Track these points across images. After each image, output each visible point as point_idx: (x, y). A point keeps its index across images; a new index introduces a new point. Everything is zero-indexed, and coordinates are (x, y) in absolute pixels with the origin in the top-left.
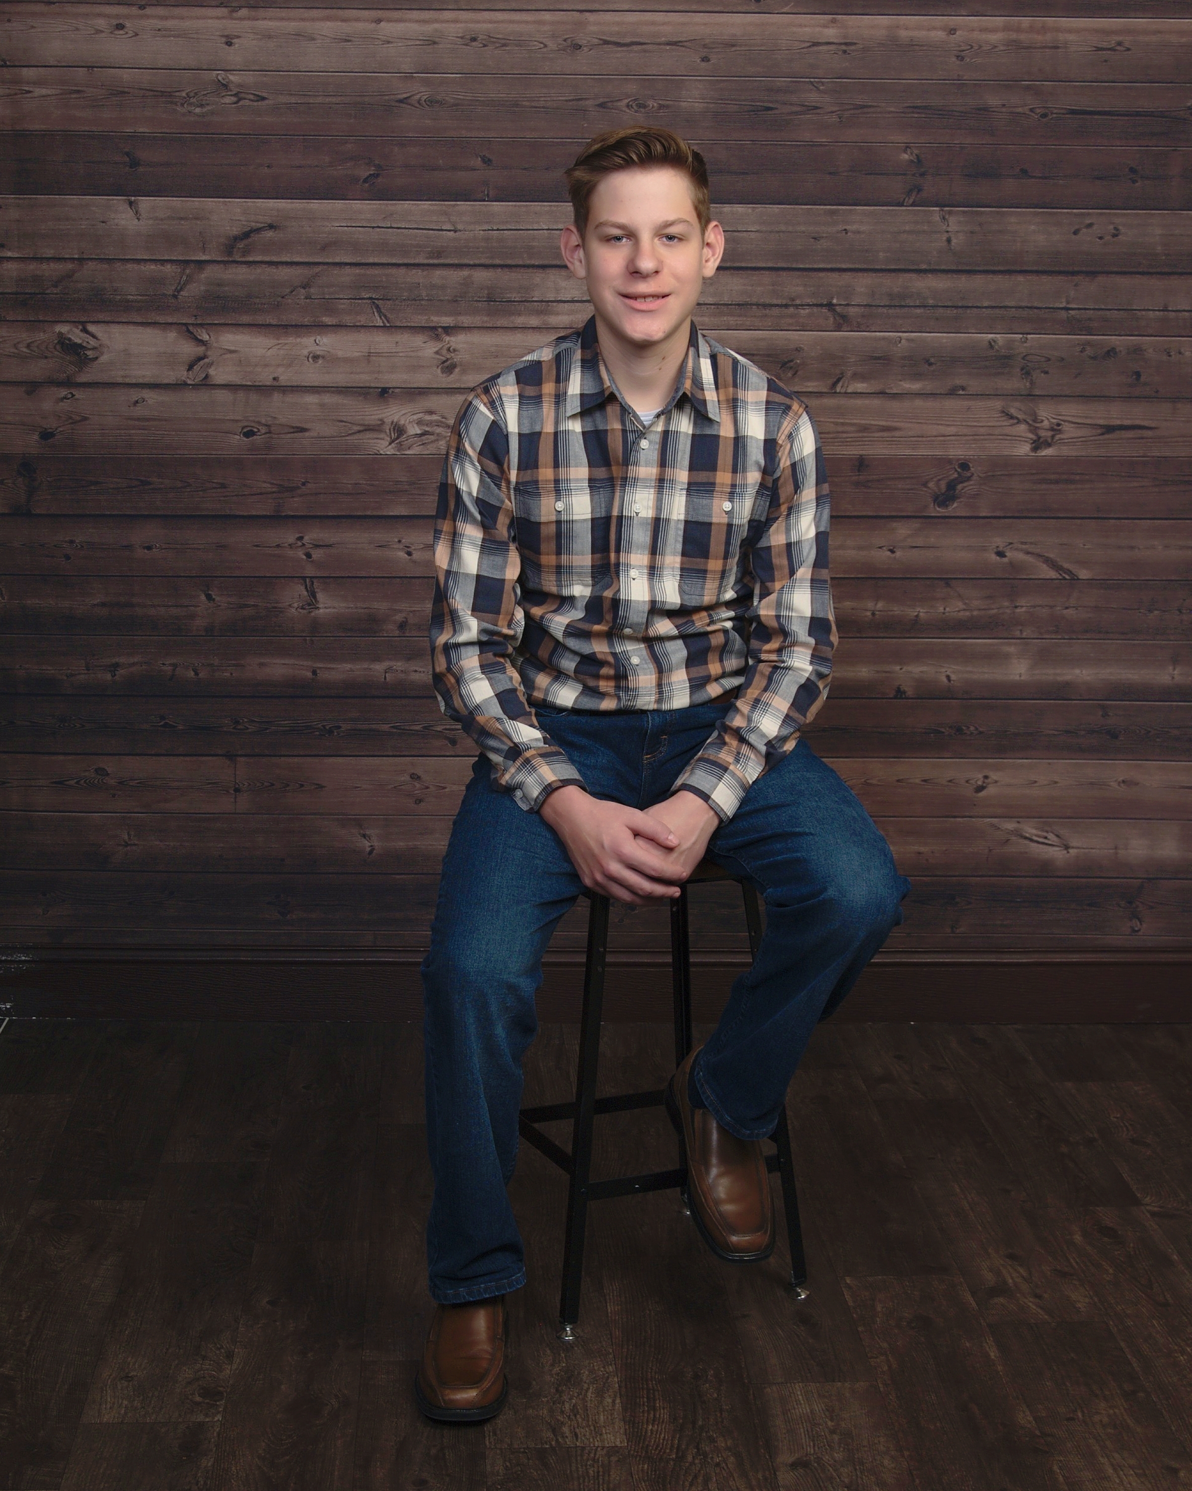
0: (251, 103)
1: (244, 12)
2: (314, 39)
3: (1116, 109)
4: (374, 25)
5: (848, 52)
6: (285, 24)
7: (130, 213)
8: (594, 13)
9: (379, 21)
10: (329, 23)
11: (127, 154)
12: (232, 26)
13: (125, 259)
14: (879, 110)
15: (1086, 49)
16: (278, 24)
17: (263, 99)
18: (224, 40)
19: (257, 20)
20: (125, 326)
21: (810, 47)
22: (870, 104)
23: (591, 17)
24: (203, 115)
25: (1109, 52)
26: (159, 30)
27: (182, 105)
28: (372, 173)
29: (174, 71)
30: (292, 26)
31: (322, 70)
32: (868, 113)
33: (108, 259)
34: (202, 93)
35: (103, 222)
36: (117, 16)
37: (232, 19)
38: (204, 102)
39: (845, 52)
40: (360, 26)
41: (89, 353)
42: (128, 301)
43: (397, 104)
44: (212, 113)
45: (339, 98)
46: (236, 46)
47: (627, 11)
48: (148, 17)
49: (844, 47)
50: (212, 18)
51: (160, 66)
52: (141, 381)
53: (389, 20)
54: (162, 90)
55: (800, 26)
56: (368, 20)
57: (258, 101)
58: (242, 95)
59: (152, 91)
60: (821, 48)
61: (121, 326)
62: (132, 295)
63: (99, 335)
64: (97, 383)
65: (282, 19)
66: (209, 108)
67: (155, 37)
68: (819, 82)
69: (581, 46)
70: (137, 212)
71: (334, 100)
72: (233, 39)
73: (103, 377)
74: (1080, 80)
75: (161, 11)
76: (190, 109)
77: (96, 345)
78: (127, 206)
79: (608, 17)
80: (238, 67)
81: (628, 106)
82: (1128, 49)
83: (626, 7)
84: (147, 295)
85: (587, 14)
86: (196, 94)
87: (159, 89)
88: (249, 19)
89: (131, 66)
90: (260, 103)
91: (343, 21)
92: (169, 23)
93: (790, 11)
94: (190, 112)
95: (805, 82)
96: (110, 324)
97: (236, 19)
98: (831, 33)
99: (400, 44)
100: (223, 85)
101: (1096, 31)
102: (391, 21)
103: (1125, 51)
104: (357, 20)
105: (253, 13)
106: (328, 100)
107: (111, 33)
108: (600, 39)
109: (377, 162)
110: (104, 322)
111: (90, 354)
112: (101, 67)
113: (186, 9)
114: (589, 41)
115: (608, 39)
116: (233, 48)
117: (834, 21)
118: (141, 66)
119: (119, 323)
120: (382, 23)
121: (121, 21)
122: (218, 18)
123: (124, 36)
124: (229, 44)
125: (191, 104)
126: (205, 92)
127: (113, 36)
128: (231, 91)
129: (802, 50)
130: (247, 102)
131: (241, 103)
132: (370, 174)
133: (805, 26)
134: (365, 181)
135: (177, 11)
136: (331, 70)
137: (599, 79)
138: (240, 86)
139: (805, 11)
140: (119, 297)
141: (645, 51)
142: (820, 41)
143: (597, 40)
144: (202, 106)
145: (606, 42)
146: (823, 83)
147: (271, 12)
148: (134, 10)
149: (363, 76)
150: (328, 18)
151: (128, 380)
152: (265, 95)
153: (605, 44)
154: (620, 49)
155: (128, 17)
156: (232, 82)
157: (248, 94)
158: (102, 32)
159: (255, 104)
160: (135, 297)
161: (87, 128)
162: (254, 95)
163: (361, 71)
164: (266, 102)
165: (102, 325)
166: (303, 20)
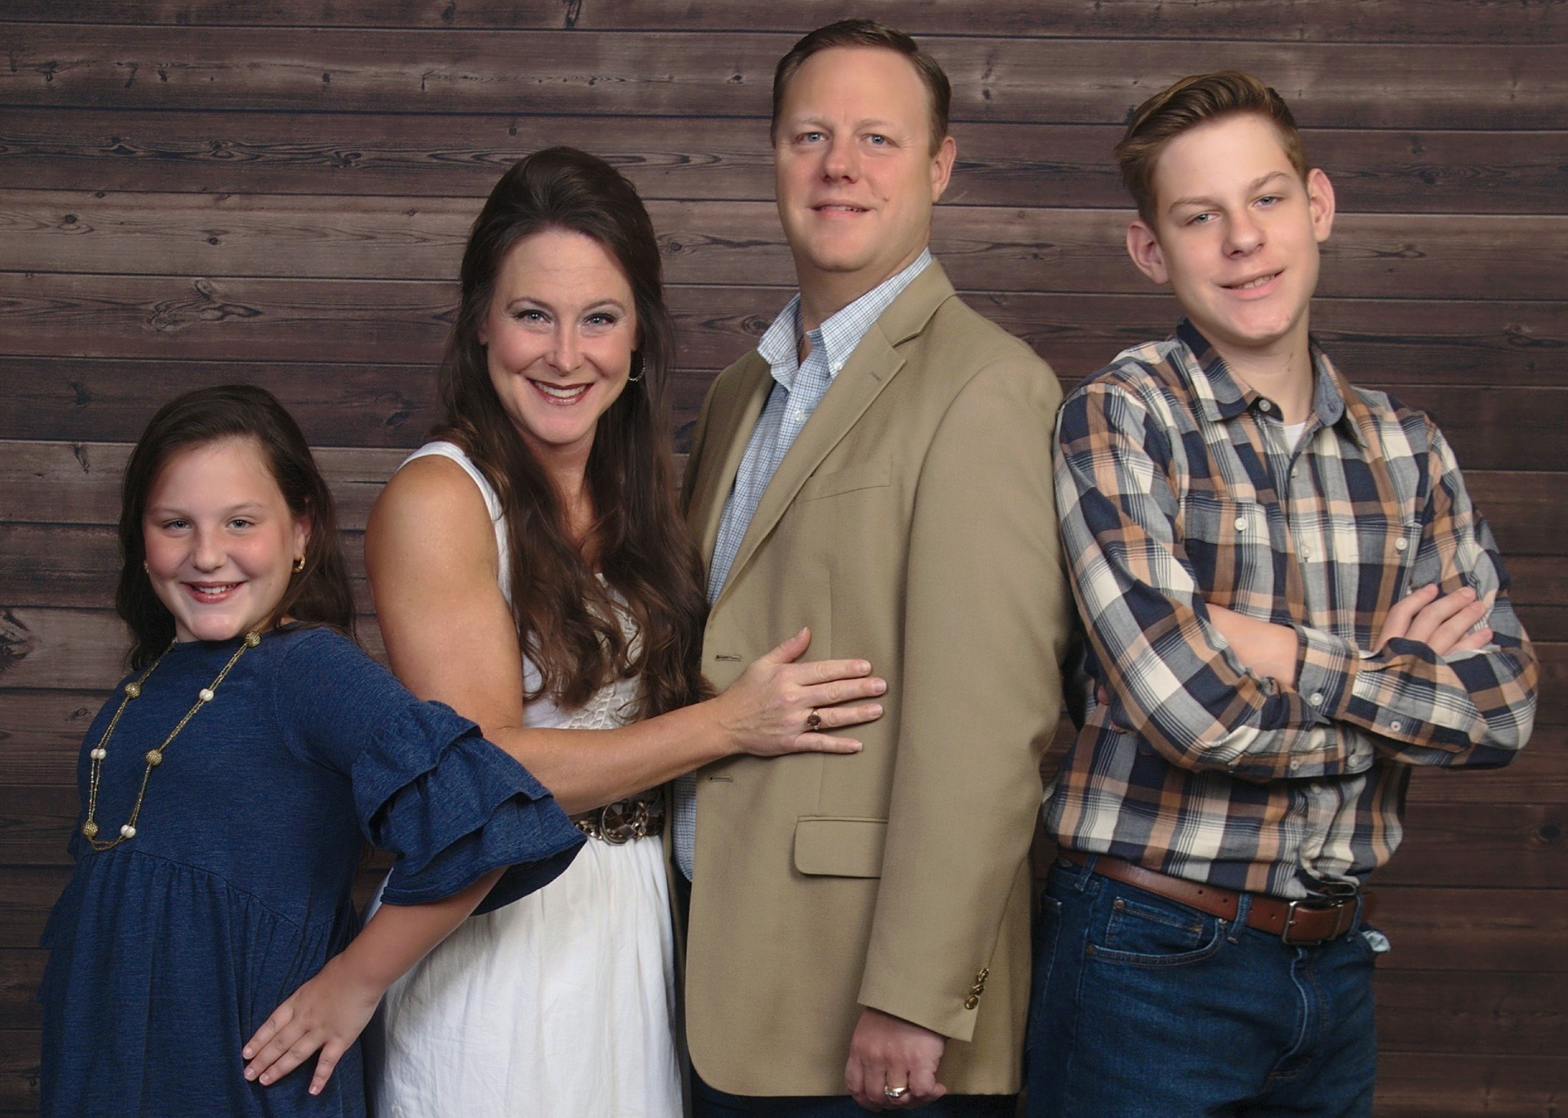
0: (240, 319)
1: (234, 200)
2: (325, 235)
3: (1406, 335)
4: (406, 217)
5: (1041, 256)
6: (286, 215)
7: (76, 463)
8: (700, 203)
9: (412, 212)
10: (346, 214)
11: (75, 386)
12: (217, 218)
13: (66, 524)
14: (1080, 333)
15: (1364, 255)
16: (278, 215)
17: (257, 313)
18: (207, 236)
19: (251, 210)
20: (65, 612)
21: (988, 249)
22: (1069, 326)
23: (696, 208)
24: (174, 335)
25: (1395, 259)
26: (122, 223)
27: (149, 321)
28: (399, 411)
29: (139, 277)
30: (297, 218)
31: (335, 275)
32: (1067, 337)
33: (44, 523)
34: (177, 306)
35: (39, 475)
36: (66, 206)
37: (218, 209)
38: (178, 318)
39: (1036, 256)
40: (387, 217)
41: (13, 647)
42: (69, 579)
43: (434, 321)
44: (188, 332)
45: (358, 313)
46: (223, 244)
47: (742, 200)
48: (107, 206)
49: (1035, 250)
50: (191, 208)
51: (121, 270)
52: (83, 686)
53: (426, 211)
54: (124, 301)
55: (976, 222)
56: (398, 211)
57: (249, 316)
58: (229, 309)
59: (110, 303)
60: (1003, 251)
61: (57, 613)
62: (75, 572)
63: (29, 624)
64: (24, 688)
65: (284, 209)
66: (185, 325)
67: (116, 232)
68: (1000, 296)
69: (681, 247)
70: (85, 462)
71: (350, 315)
72: (219, 235)
73: (35, 682)
74: (1356, 295)
75: (124, 198)
76: (160, 326)
77: (23, 638)
78: (72, 454)
79: (718, 208)
80: (225, 272)
81: (744, 326)
82: (1422, 255)
83: (742, 195)
84: (95, 572)
85: (691, 204)
86: (168, 307)
87: (119, 301)
88: (240, 209)
89: (83, 271)
90: (251, 319)
91: (366, 211)
92: (137, 215)
93: (962, 202)
94: (158, 331)
95: (982, 295)
96: (44, 610)
97: (224, 209)
98: (1017, 231)
99: (439, 243)
100: (204, 294)
101: (1377, 230)
102: (429, 212)
103: (1416, 257)
104: (384, 210)
105: (246, 202)
106: (342, 315)
107: (59, 227)
108: (708, 238)
109: (405, 397)
110: (35, 607)
111: (16, 649)
112: (44, 272)
113: (157, 196)
114: (692, 240)
115: (718, 236)
116: (218, 246)
117: (1021, 216)
118: (95, 271)
119: (55, 608)
120: (416, 215)
121: (72, 212)
122: (199, 208)
123: (74, 232)
124: (214, 241)
125: (160, 321)
126: (180, 305)
127: (61, 231)
128: (214, 302)
129: (979, 254)
130: (235, 318)
131: (226, 319)
132: (397, 414)
133: (983, 222)
134: (390, 422)
135: (145, 199)
136: (348, 276)
137: (705, 289)
138: (225, 296)
139: (983, 202)
140: (57, 574)
141: (766, 253)
142: (1003, 241)
143: (702, 239)
144: (175, 322)
145: (715, 241)
146: (1006, 298)
147: (268, 201)
148: (90, 198)
149: (389, 284)
150: (345, 209)
151: (65, 685)
152: (259, 308)
153: (712, 243)
154: (733, 250)
155: (80, 207)
156: (216, 291)
157: (237, 306)
158: (47, 226)
159: (246, 320)
160: (79, 575)
161: (23, 352)
162: (245, 308)
163: (387, 277)
164: (261, 317)
165: (34, 610)
166: (311, 210)
